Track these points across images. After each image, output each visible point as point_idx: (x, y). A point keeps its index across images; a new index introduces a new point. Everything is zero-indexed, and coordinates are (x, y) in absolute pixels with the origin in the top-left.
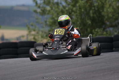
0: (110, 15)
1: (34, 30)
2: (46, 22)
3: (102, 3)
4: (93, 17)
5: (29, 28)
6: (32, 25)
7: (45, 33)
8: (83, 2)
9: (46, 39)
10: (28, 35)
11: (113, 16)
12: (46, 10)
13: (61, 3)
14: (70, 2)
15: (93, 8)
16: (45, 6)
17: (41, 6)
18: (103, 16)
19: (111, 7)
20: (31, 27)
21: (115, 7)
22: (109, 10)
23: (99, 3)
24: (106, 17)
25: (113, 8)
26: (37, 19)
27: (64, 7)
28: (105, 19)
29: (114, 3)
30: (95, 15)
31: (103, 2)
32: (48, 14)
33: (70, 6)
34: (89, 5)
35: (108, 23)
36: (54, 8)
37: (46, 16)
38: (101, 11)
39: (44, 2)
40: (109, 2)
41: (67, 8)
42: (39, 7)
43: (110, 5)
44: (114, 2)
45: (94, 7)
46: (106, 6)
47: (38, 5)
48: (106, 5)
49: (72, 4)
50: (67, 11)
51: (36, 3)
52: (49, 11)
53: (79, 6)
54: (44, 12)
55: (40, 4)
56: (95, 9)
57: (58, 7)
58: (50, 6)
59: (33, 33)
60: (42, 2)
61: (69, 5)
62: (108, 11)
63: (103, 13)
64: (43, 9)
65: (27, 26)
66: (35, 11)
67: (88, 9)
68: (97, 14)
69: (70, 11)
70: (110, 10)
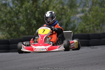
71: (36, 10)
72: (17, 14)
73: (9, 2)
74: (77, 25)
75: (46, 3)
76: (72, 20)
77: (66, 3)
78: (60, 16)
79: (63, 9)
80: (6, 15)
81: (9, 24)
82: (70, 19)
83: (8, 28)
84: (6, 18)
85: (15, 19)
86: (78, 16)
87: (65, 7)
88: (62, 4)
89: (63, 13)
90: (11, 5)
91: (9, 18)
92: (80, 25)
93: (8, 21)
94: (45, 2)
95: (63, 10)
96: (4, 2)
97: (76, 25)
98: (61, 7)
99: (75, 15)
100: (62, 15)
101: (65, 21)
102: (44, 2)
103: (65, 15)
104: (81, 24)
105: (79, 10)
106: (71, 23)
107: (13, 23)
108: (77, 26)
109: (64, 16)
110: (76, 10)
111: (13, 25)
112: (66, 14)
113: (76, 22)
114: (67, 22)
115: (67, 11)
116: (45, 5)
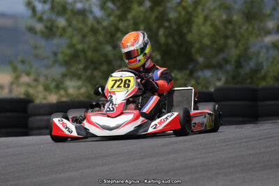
0: (207, 41)
1: (28, 74)
2: (55, 54)
3: (187, 12)
4: (167, 45)
5: (15, 69)
6: (23, 62)
7: (53, 80)
8: (142, 9)
9: (56, 93)
10: (12, 84)
11: (214, 42)
12: (58, 27)
13: (91, 12)
14: (113, 10)
15: (167, 24)
16: (54, 17)
17: (45, 17)
18: (191, 44)
19: (209, 23)
20: (20, 67)
21: (217, 23)
22: (203, 28)
23: (180, 13)
24: (197, 46)
25: (213, 25)
26: (35, 48)
27: (98, 21)
28: (193, 51)
29: (216, 13)
30: (170, 41)
31: (190, 9)
32: (61, 35)
33: (112, 18)
34: (156, 18)
35: (201, 60)
36: (74, 22)
37: (55, 41)
38: (185, 30)
39: (52, 8)
40: (203, 10)
41: (105, 23)
42: (40, 20)
43: (206, 18)
44: (214, 10)
45: (169, 20)
46: (196, 20)
47: (39, 14)
48: (196, 17)
49: (118, 13)
50: (104, 28)
51: (34, 10)
52: (64, 29)
53: (134, 18)
54: (50, 31)
55: (43, 13)
56: (170, 27)
57: (84, 21)
58: (67, 16)
59: (25, 79)
60: (47, 7)
61: (109, 15)
62: (201, 30)
63: (189, 37)
64: (49, 24)
65: (10, 63)
66: (31, 30)
67: (155, 26)
68: (177, 38)
69: (113, 29)
70: (207, 29)
71: (161, 26)
72: (112, 36)
73: (90, 6)
74: (265, 63)
75: (184, 8)
76: (253, 50)
77: (236, 7)
78: (222, 42)
79: (230, 22)
80: (84, 37)
81: (93, 62)
82: (246, 49)
83: (89, 72)
84: (86, 46)
85: (108, 48)
86: (268, 39)
87: (235, 18)
88: (227, 9)
89: (229, 33)
90: (98, 13)
91: (93, 45)
92: (272, 63)
93: (90, 54)
94: (184, 4)
95: (230, 27)
96: (79, 6)
97: (262, 63)
98: (224, 17)
99: (260, 39)
100: (226, 37)
101: (233, 53)
102: (180, 4)
103: (234, 37)
104: (275, 62)
105: (271, 25)
106: (250, 59)
107: (102, 59)
108: (265, 67)
109: (231, 42)
110: (262, 25)
111: (101, 64)
112: (238, 36)
113: (262, 55)
114: (239, 57)
115: (240, 27)
116: (183, 13)
